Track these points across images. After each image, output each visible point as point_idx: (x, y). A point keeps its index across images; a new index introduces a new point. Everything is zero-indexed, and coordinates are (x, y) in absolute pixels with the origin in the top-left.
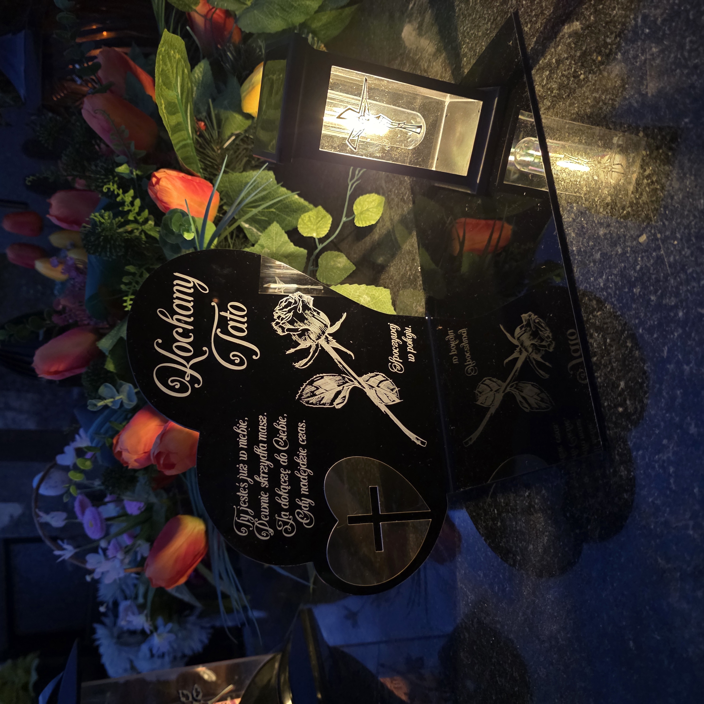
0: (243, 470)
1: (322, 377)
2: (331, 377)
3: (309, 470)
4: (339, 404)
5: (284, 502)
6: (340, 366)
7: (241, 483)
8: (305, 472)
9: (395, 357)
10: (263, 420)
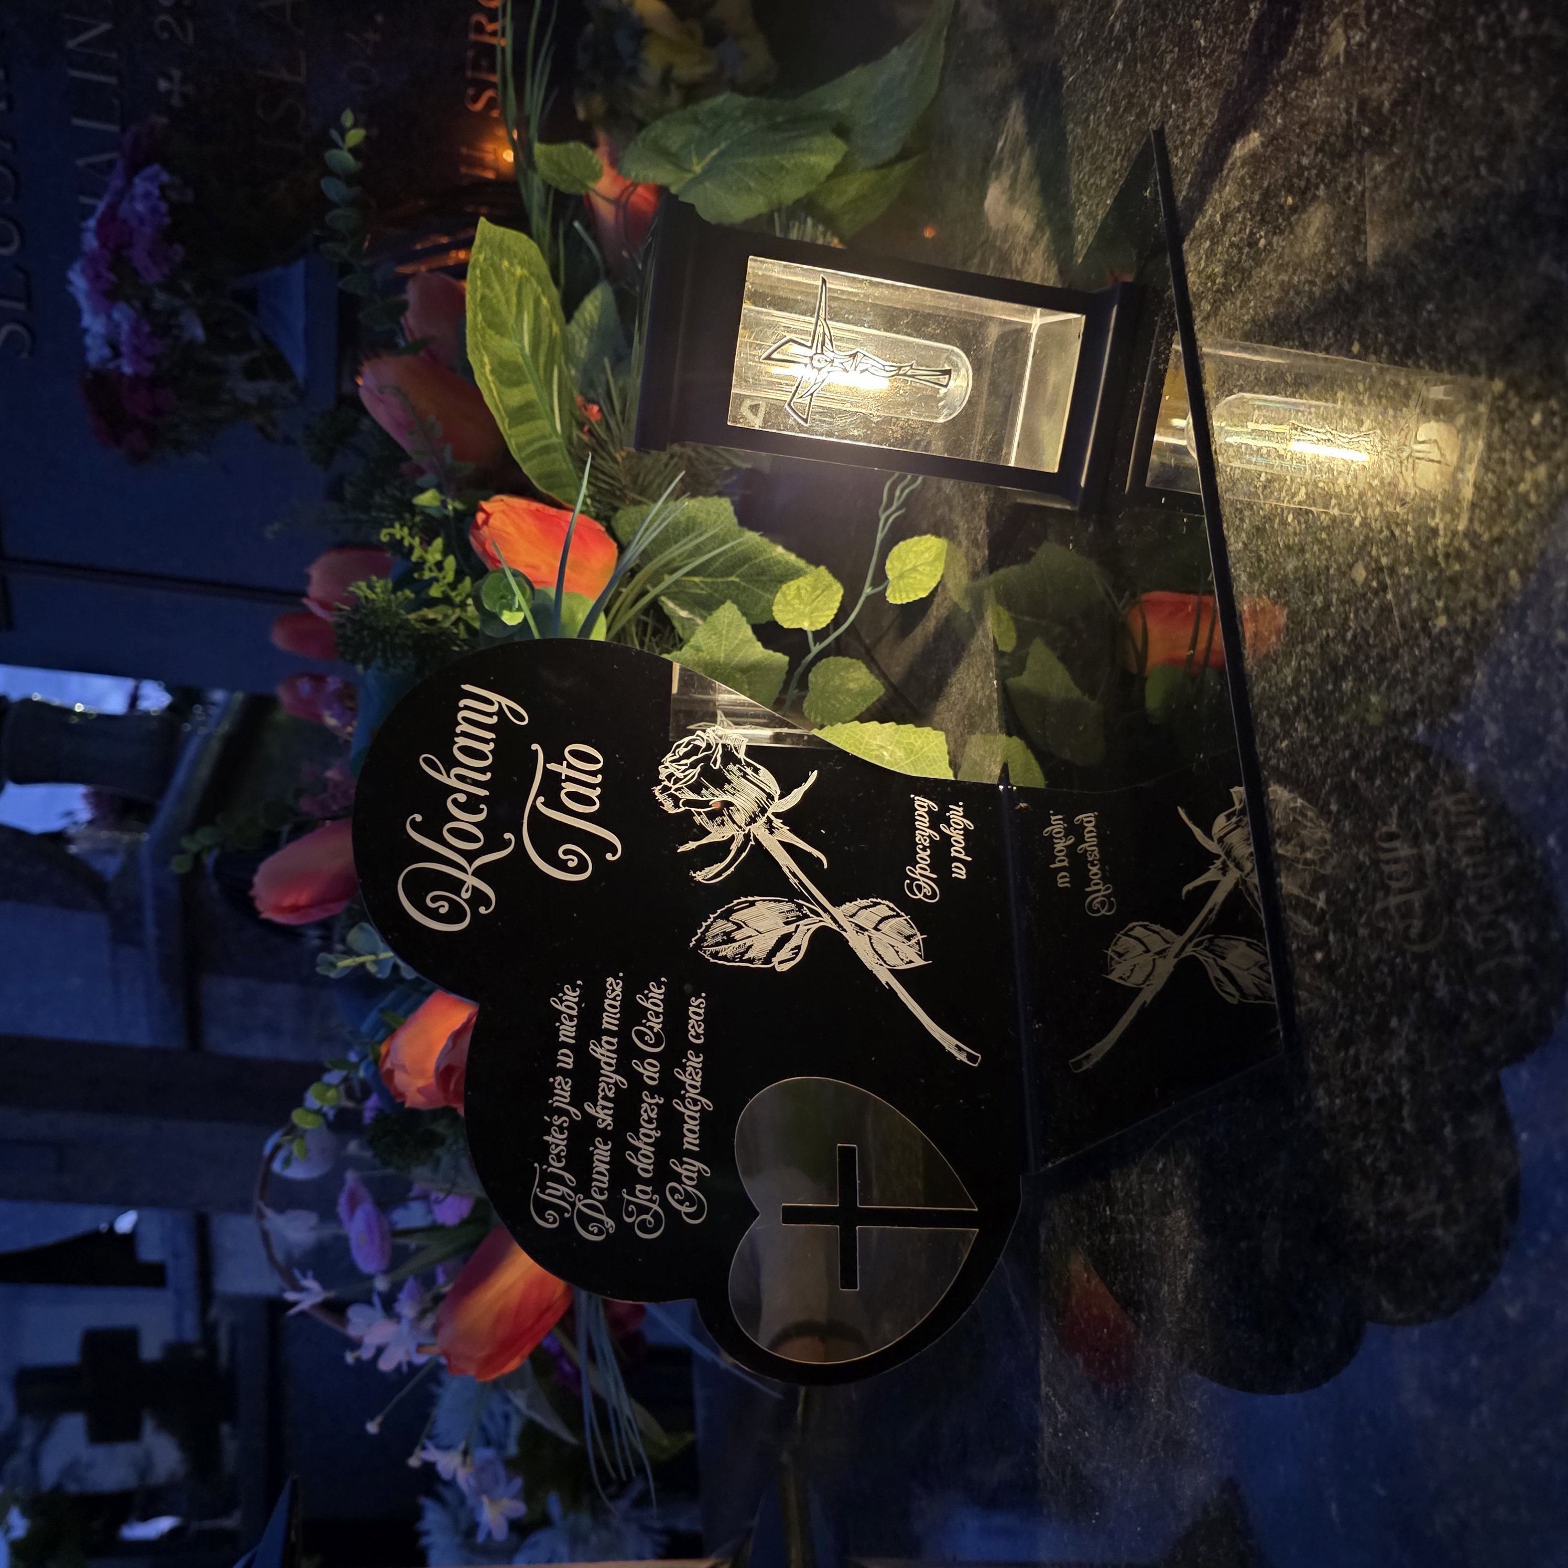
0: (562, 1089)
1: (752, 904)
2: (772, 904)
3: (704, 1100)
4: (783, 963)
5: (644, 1164)
6: (793, 880)
7: (556, 1117)
8: (695, 1102)
9: (921, 868)
10: (614, 988)
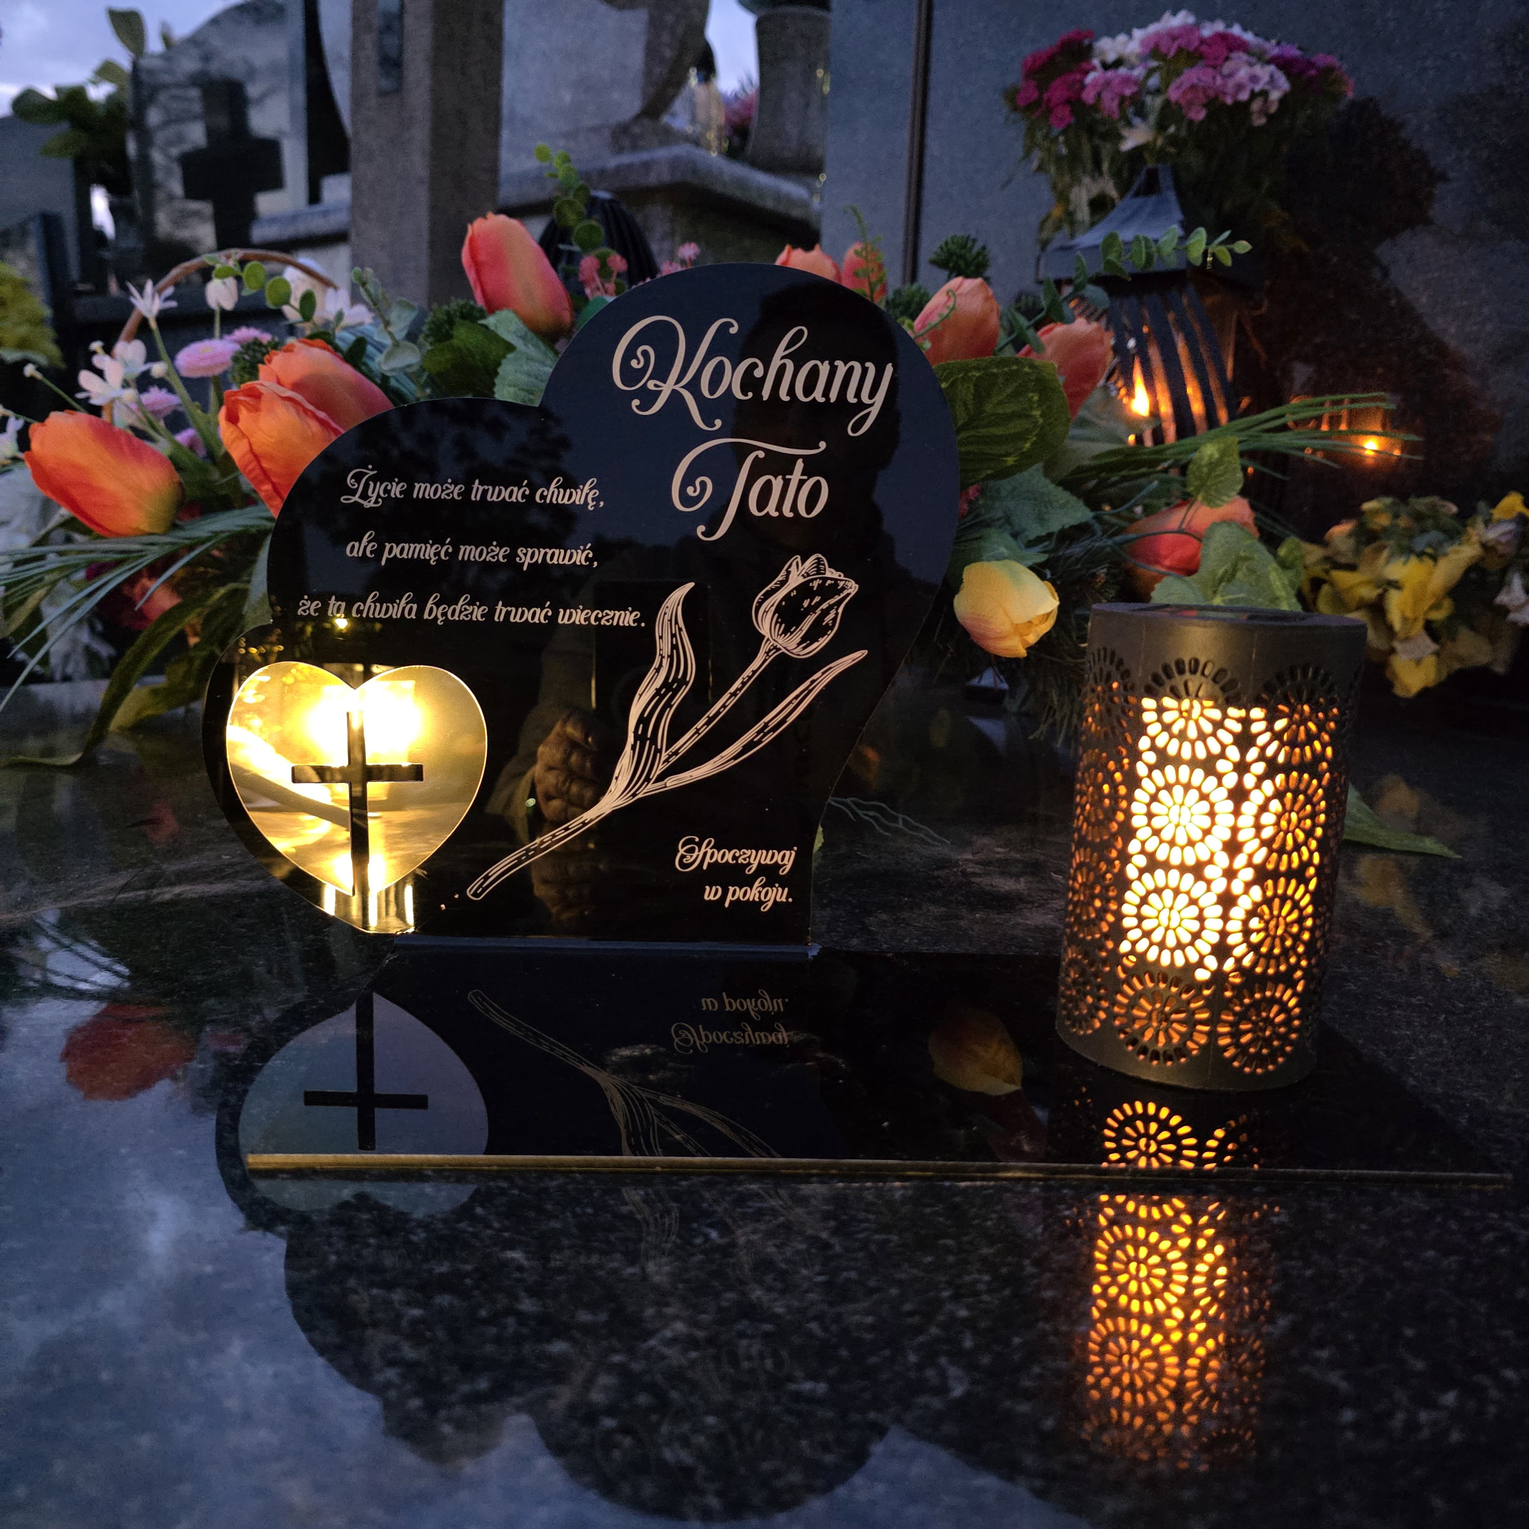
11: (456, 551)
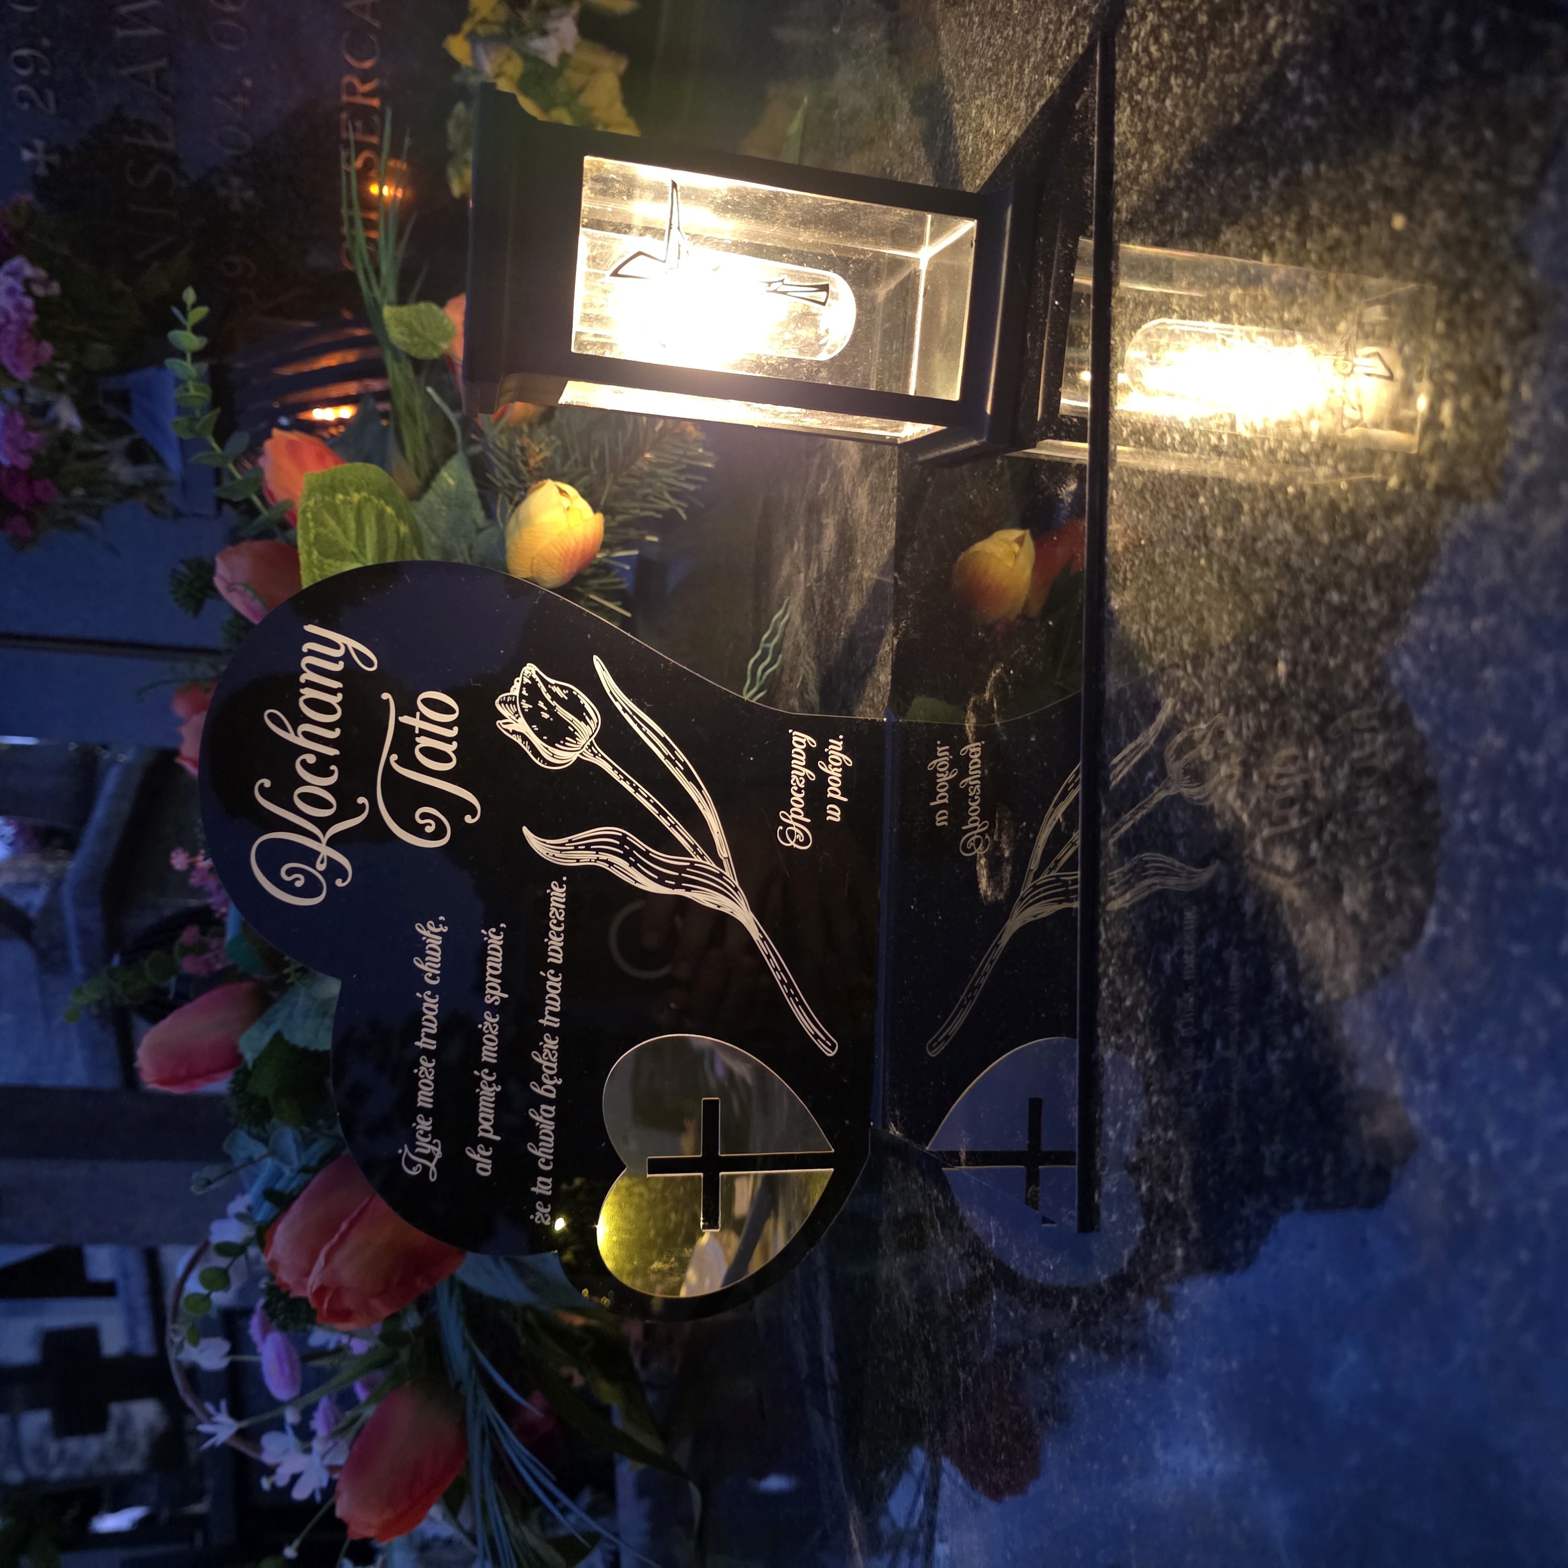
11: (487, 1065)
